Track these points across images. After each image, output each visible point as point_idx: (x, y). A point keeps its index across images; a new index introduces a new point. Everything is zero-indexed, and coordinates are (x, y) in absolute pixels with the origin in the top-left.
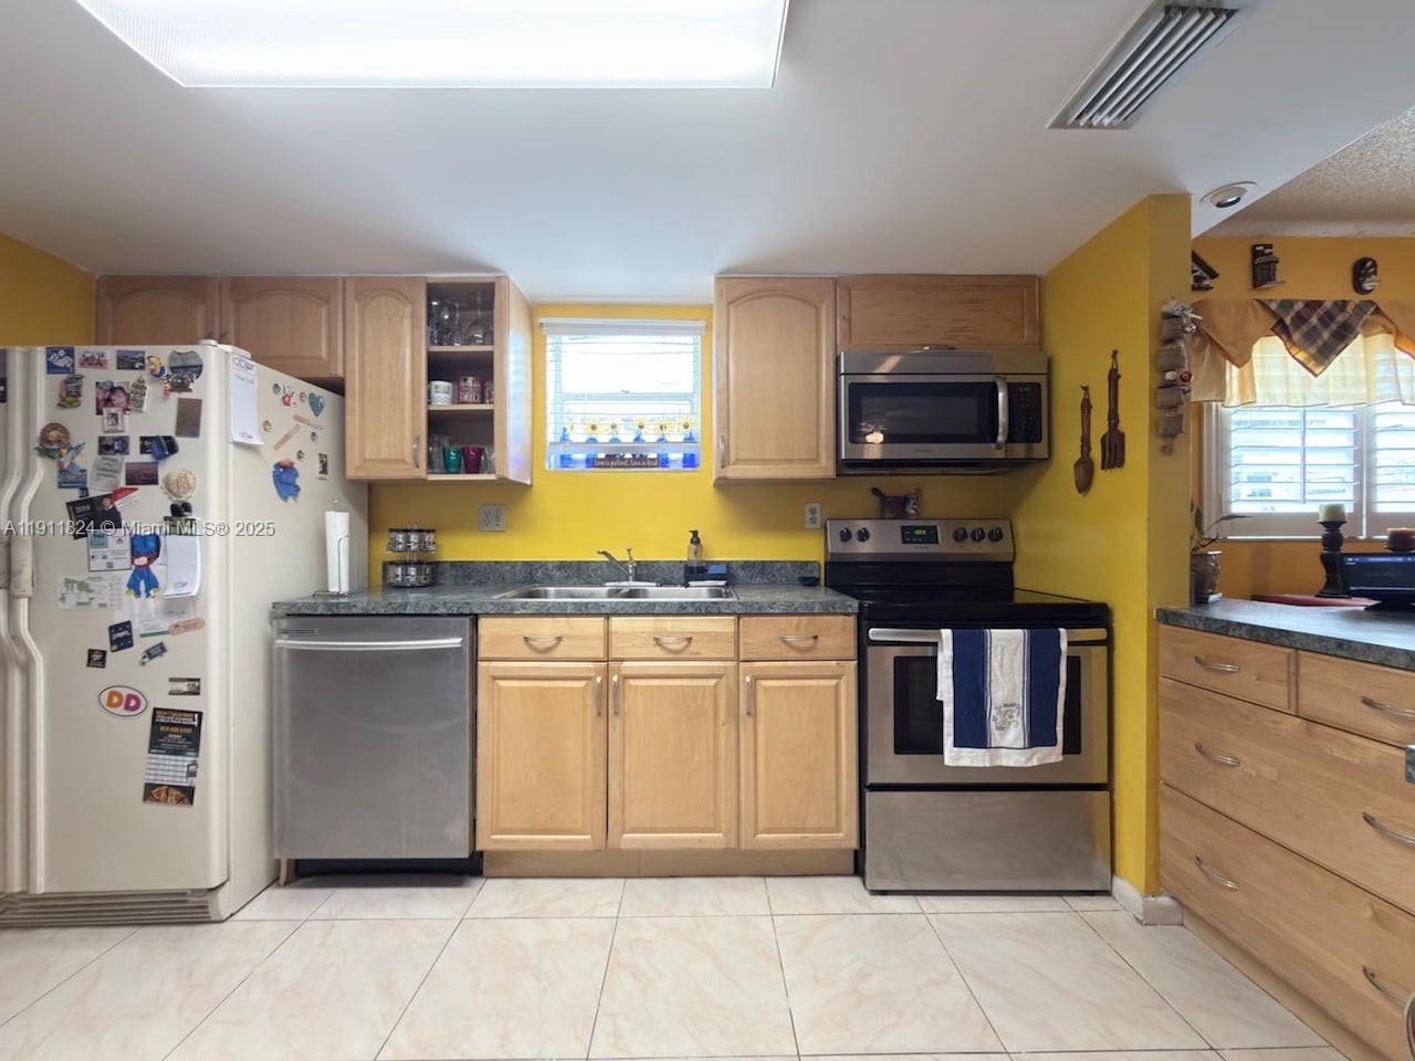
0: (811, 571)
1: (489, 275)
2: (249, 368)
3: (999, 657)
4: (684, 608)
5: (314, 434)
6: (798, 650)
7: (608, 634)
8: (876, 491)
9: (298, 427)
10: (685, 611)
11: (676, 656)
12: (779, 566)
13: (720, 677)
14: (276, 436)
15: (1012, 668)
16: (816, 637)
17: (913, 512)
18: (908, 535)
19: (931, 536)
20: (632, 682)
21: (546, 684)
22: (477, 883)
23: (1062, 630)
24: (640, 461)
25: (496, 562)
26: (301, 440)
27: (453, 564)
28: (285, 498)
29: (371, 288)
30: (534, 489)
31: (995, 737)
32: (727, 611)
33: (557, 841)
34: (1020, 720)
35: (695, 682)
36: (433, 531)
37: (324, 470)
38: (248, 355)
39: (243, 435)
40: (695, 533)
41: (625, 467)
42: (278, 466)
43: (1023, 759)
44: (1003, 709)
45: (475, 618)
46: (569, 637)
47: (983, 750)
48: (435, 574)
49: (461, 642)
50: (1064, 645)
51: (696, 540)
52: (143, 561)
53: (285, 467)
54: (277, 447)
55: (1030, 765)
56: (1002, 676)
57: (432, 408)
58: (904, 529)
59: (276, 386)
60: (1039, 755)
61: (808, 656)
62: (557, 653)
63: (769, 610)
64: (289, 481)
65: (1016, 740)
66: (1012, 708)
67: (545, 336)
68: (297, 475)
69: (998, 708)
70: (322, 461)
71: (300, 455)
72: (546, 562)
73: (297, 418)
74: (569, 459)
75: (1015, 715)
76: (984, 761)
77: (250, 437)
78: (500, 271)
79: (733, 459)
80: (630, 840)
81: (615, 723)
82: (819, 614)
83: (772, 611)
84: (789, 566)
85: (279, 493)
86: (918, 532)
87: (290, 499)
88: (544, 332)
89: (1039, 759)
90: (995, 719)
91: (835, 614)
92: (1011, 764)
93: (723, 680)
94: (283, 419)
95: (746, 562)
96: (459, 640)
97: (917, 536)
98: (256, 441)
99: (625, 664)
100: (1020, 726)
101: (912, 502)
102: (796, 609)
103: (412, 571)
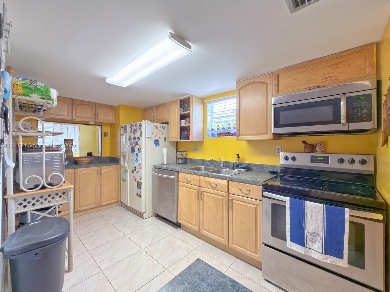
0: (277, 169)
1: (189, 95)
2: (149, 124)
3: (310, 213)
4: (215, 176)
5: (163, 133)
6: (245, 194)
7: (200, 180)
8: (304, 142)
9: (159, 133)
10: (215, 177)
11: (214, 188)
12: (266, 166)
13: (224, 197)
14: (155, 135)
15: (317, 219)
16: (249, 191)
17: (319, 150)
18: (313, 159)
19: (326, 160)
20: (205, 193)
21: (189, 189)
22: (179, 229)
23: (347, 210)
24: (229, 134)
25: (197, 159)
26: (160, 135)
27: (190, 159)
28: (157, 146)
29: (172, 103)
30: (204, 142)
31: (309, 244)
32: (225, 179)
33: (191, 226)
34: (321, 241)
35: (218, 197)
36: (185, 152)
37: (165, 140)
38: (150, 121)
39: (148, 136)
40: (238, 155)
41: (224, 136)
42: (155, 140)
43: (322, 258)
44: (312, 234)
45: (178, 172)
46: (194, 180)
47: (301, 247)
48: (186, 161)
49: (175, 177)
50: (347, 216)
51: (238, 157)
52: (137, 157)
53: (157, 141)
54: (155, 137)
55: (325, 261)
56: (312, 221)
57: (181, 126)
58: (312, 157)
59: (155, 126)
60: (331, 259)
61: (247, 196)
62: (191, 183)
63: (236, 180)
64: (157, 143)
65: (318, 248)
66: (318, 235)
67: (206, 105)
68: (159, 142)
69: (310, 234)
70: (164, 138)
71: (160, 138)
72: (206, 160)
73: (159, 131)
74: (214, 134)
75: (319, 238)
76: (302, 251)
77: (149, 136)
78: (190, 94)
79: (241, 135)
80: (204, 232)
81: (202, 202)
82: (250, 184)
83: (236, 181)
84: (269, 166)
85: (155, 145)
86: (319, 158)
87: (158, 146)
88: (206, 104)
89: (331, 261)
90: (309, 237)
91: (255, 185)
92: (316, 258)
93: (225, 198)
94: (156, 131)
95: (255, 164)
96: (174, 177)
97: (319, 160)
98: (150, 137)
99: (203, 188)
100: (321, 243)
101: (318, 146)
102: (243, 181)
103: (180, 160)
